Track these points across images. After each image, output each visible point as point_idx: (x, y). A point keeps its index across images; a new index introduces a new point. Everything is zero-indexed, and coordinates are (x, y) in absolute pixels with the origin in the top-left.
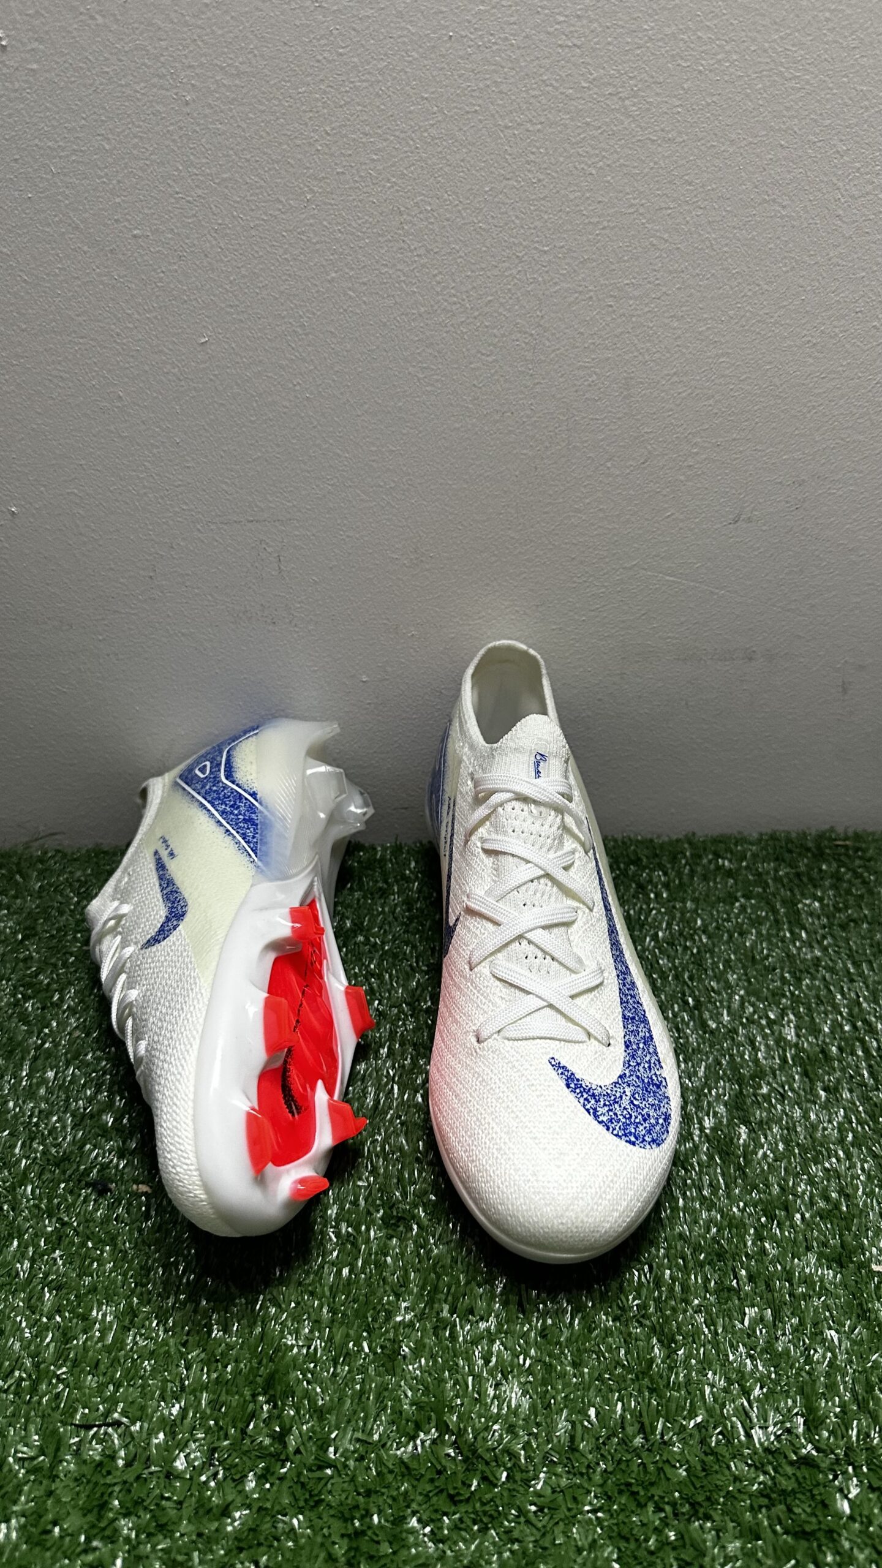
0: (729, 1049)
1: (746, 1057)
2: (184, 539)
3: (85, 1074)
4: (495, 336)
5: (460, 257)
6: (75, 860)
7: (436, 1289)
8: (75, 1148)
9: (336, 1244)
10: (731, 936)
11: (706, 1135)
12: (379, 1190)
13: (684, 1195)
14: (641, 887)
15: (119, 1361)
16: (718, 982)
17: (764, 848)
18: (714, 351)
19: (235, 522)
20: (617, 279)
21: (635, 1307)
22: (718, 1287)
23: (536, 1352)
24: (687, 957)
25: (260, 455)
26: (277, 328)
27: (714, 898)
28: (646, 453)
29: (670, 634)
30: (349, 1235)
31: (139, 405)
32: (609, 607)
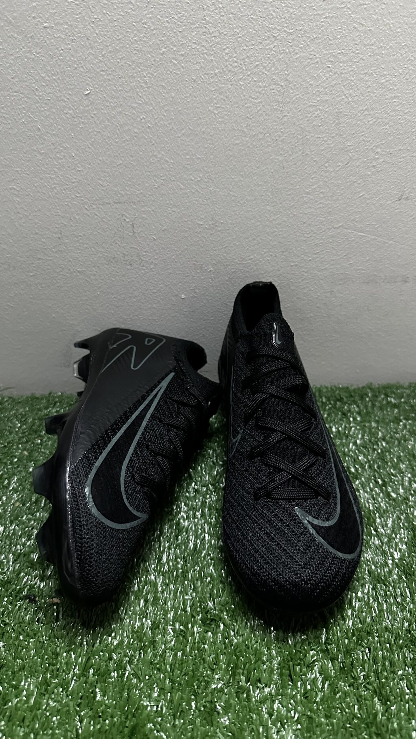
0: (405, 510)
1: (415, 514)
2: (78, 215)
3: (22, 529)
4: (260, 87)
5: (240, 37)
6: (20, 402)
7: (236, 667)
8: (14, 575)
9: (173, 636)
10: (399, 442)
11: (396, 564)
12: (199, 601)
13: (386, 601)
14: (344, 414)
15: (37, 717)
16: (394, 470)
17: (413, 391)
18: (390, 95)
19: (107, 203)
20: (333, 50)
21: (362, 677)
22: (413, 662)
23: (302, 709)
24: (375, 455)
25: (121, 162)
26: (131, 84)
27: (387, 420)
28: (348, 158)
29: (360, 268)
30: (181, 630)
31: (50, 134)
32: (325, 251)
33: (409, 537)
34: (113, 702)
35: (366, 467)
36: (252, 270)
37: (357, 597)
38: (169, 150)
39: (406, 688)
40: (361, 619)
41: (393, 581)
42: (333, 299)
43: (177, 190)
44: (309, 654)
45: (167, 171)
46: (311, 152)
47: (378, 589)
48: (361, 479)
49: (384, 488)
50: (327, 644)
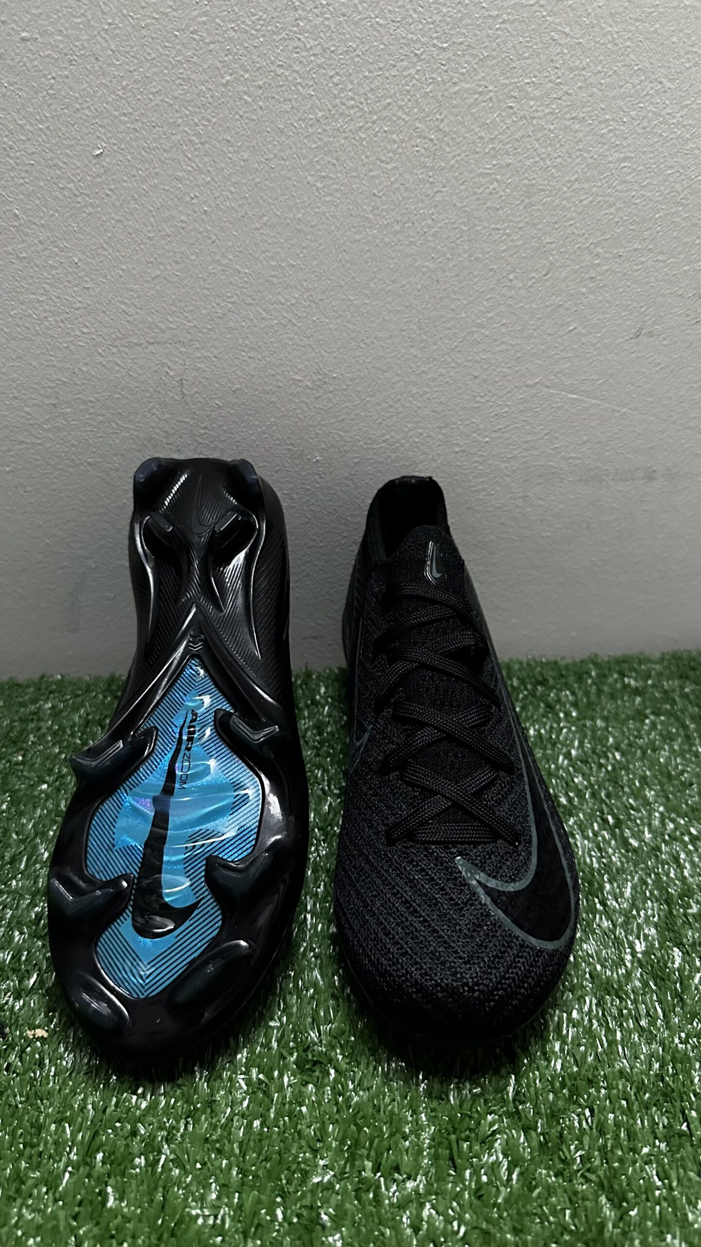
0: (654, 868)
1: (672, 875)
2: (86, 364)
4: (395, 142)
5: (358, 56)
9: (246, 1092)
10: (644, 753)
11: (639, 961)
12: (294, 1031)
13: (621, 1026)
14: (549, 706)
16: (635, 800)
17: (668, 667)
18: (617, 155)
19: (136, 344)
20: (518, 77)
21: (578, 1159)
22: (667, 1132)
23: (471, 1216)
24: (602, 775)
25: (159, 273)
26: (173, 138)
27: (623, 716)
28: (548, 265)
29: (573, 455)
30: (260, 1082)
31: (36, 224)
32: (512, 427)
33: (661, 913)
34: (136, 1209)
35: (587, 796)
36: (389, 460)
37: (570, 1019)
38: (240, 252)
39: (656, 1178)
40: (578, 1057)
41: (633, 991)
42: (528, 509)
43: (255, 321)
44: (485, 1119)
45: (239, 287)
46: (484, 254)
47: (607, 1004)
48: (578, 816)
49: (617, 830)
50: (518, 1104)
